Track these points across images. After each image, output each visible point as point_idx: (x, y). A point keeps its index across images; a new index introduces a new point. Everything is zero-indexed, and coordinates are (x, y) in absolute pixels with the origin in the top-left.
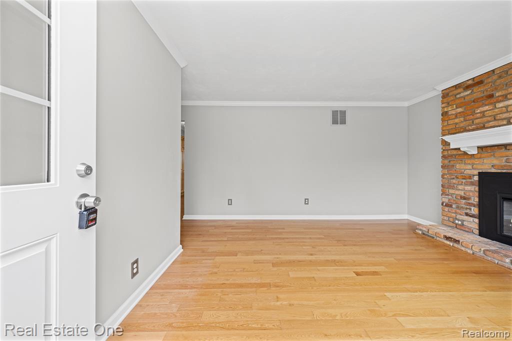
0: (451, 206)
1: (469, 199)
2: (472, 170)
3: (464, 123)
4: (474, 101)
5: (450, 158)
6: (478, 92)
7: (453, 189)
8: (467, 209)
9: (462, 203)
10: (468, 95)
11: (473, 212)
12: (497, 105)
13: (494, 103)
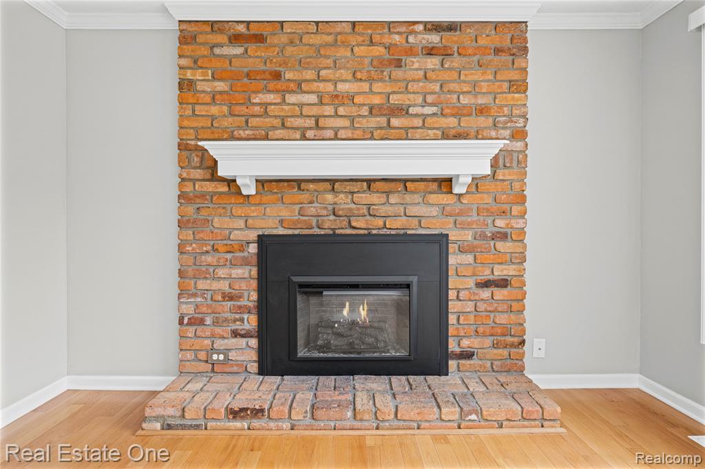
0: (201, 322)
1: (240, 297)
2: (246, 231)
3: (230, 119)
4: (248, 75)
5: (198, 200)
6: (256, 57)
7: (206, 278)
8: (235, 321)
9: (227, 309)
10: (236, 56)
11: (247, 326)
12: (287, 96)
13: (283, 92)
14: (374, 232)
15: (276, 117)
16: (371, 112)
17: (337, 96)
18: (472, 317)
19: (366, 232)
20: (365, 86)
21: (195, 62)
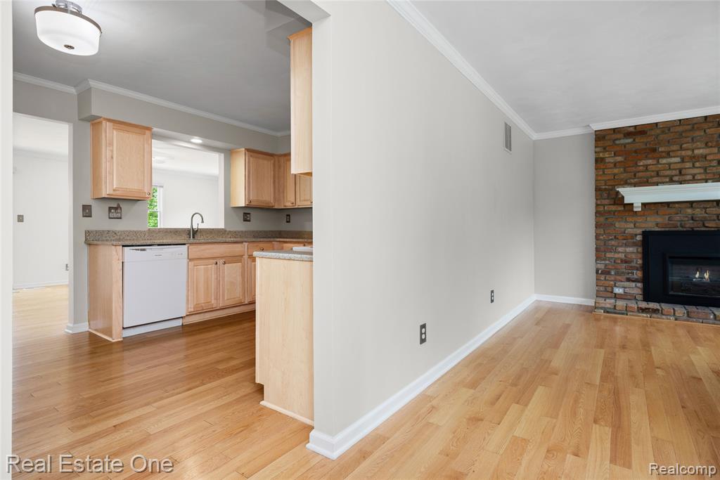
0: (609, 273)
1: (632, 261)
2: (634, 229)
3: (625, 175)
4: (636, 152)
5: (606, 214)
6: (640, 142)
7: (611, 252)
9: (623, 267)
10: (628, 143)
11: (635, 276)
12: (660, 160)
13: (658, 158)
15: (653, 171)
17: (694, 157)
19: (715, 229)
20: (715, 150)
21: (605, 149)
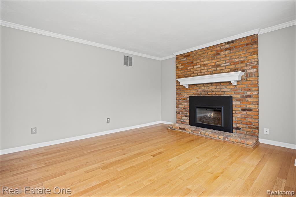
0: (180, 113)
1: (186, 109)
2: (186, 95)
3: (184, 73)
5: (179, 89)
6: (188, 60)
8: (185, 113)
9: (184, 111)
10: (185, 60)
11: (187, 115)
13: (193, 66)
14: (213, 95)
16: (212, 67)
17: (204, 65)
18: (240, 118)
19: (211, 95)
20: (211, 61)
21: (178, 63)
